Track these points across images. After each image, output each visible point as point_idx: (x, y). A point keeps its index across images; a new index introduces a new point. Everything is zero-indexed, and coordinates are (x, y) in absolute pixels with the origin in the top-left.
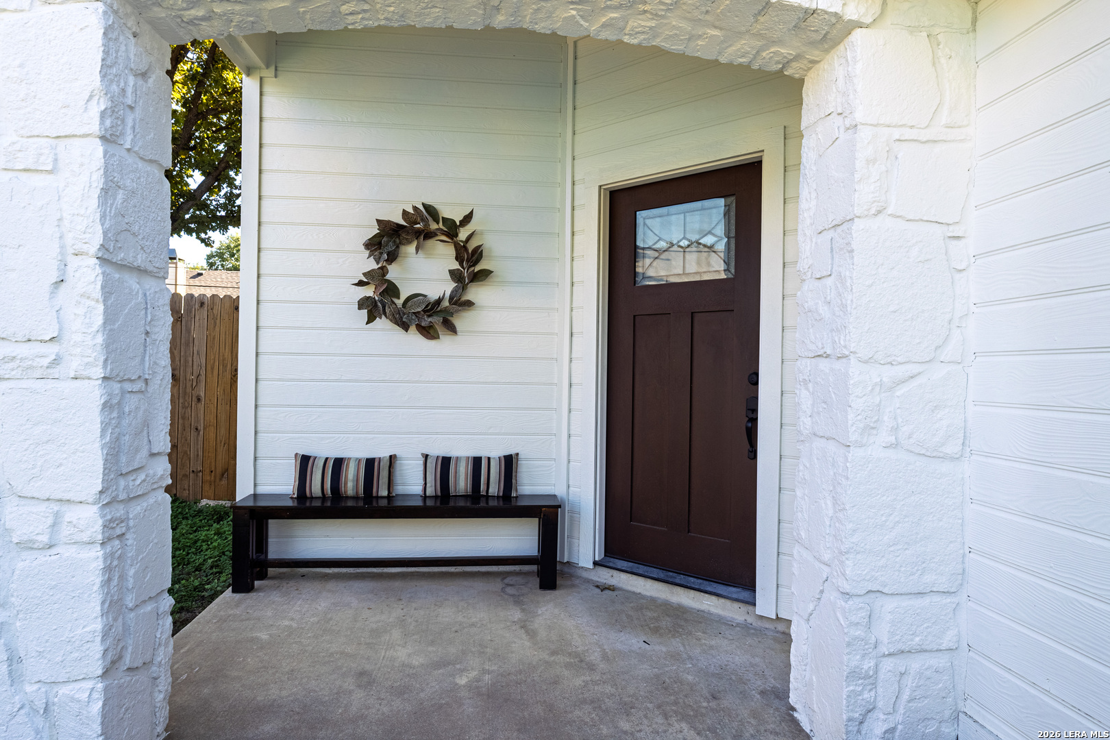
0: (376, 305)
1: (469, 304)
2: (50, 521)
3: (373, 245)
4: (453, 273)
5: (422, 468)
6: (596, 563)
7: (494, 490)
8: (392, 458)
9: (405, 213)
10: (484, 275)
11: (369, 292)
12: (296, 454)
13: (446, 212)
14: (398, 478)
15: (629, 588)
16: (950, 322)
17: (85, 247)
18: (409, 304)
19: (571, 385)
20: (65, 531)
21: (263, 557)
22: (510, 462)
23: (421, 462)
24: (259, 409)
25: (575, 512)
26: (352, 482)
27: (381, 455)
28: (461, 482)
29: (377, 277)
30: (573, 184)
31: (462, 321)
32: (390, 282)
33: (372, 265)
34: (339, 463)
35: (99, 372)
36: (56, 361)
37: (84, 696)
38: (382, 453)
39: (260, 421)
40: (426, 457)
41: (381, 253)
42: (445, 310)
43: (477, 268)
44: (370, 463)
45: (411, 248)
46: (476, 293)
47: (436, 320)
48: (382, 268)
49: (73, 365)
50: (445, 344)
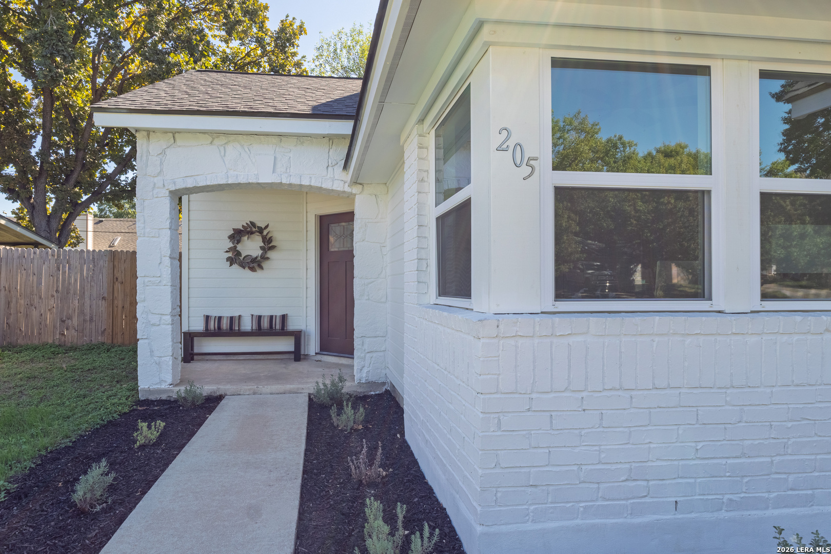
0: (233, 260)
1: (268, 258)
2: (159, 319)
3: (231, 237)
4: (261, 248)
5: (251, 320)
6: (316, 353)
7: (278, 327)
8: (240, 316)
9: (243, 226)
10: (273, 248)
11: (230, 254)
12: (204, 315)
13: (259, 224)
14: (242, 324)
15: (327, 361)
16: (382, 268)
17: (166, 255)
18: (245, 259)
19: (307, 288)
20: (163, 322)
21: (192, 352)
22: (284, 318)
23: (251, 318)
24: (190, 299)
25: (309, 335)
26: (225, 325)
27: (236, 315)
28: (265, 324)
29: (234, 249)
30: (307, 213)
31: (265, 265)
32: (238, 251)
33: (231, 245)
34: (220, 318)
35: (170, 284)
36: (160, 282)
37: (168, 360)
38: (236, 314)
39: (190, 303)
40: (252, 315)
41: (234, 241)
42: (259, 261)
43: (270, 245)
44: (232, 318)
45: (246, 238)
46: (270, 254)
47: (255, 265)
48: (235, 246)
49: (164, 282)
50: (259, 273)
